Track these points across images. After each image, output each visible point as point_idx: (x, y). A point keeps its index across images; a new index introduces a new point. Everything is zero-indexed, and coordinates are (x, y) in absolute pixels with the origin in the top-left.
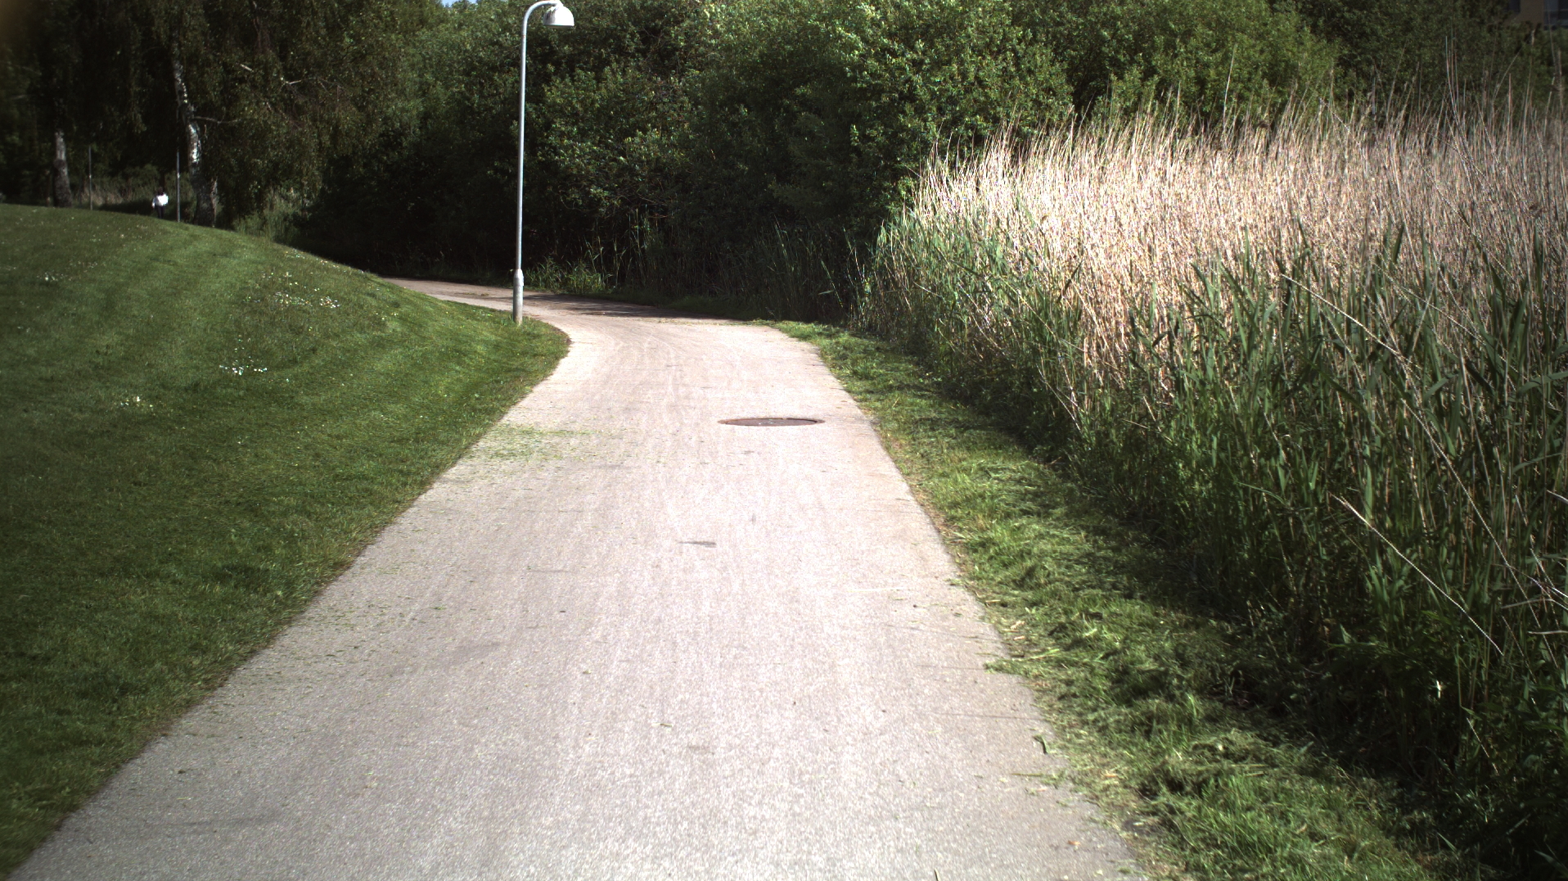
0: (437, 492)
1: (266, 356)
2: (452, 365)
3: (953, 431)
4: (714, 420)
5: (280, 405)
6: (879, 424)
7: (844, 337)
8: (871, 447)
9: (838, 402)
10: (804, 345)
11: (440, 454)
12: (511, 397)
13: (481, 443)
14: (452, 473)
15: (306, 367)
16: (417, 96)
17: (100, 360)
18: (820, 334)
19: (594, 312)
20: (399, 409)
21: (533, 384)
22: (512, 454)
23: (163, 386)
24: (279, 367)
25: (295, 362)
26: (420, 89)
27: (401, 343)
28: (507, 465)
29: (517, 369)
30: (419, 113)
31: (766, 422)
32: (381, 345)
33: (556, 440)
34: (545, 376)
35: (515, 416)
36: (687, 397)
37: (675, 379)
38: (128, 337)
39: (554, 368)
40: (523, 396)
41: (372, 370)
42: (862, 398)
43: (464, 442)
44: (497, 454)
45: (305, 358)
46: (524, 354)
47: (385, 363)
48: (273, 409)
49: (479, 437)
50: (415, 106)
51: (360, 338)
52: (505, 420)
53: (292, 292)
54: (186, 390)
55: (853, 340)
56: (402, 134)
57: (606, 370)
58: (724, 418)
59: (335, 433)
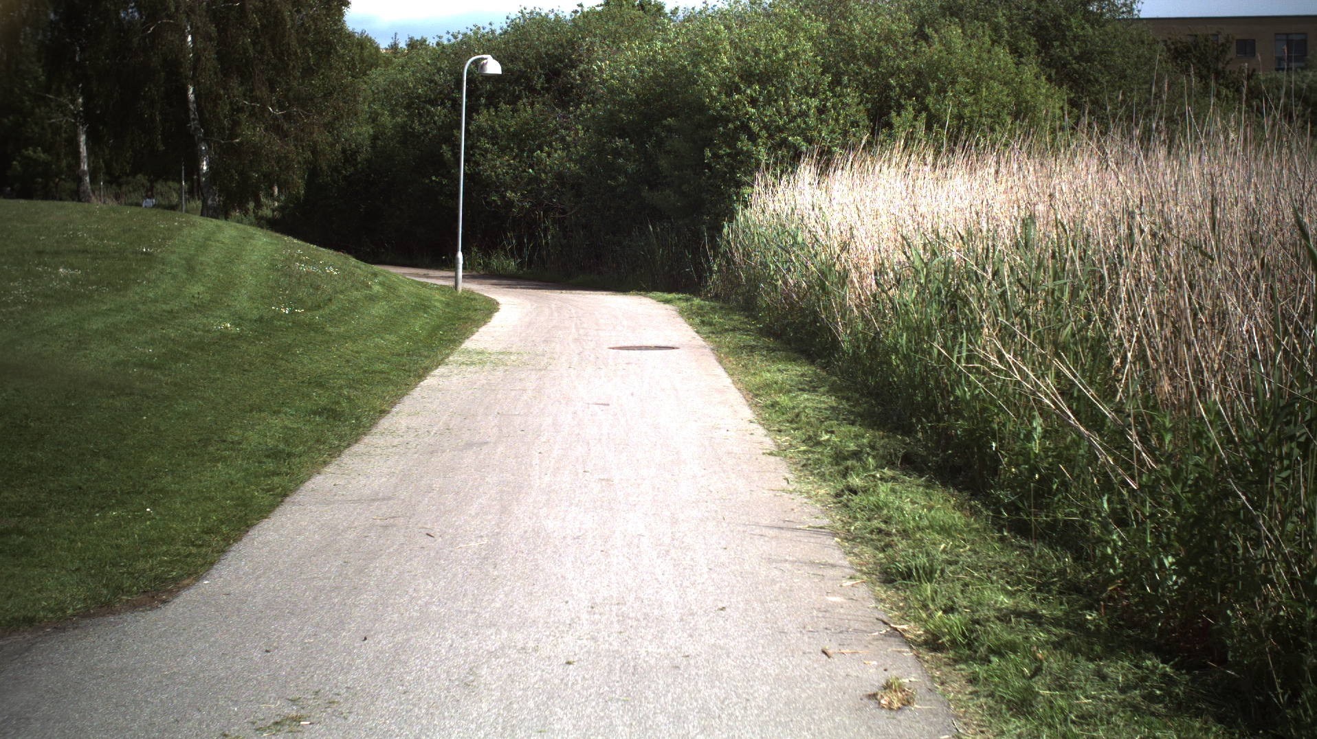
0: (429, 381)
1: (300, 302)
2: (421, 313)
3: (765, 353)
4: (605, 347)
5: (316, 332)
6: (716, 350)
7: (697, 301)
8: (711, 362)
9: (689, 338)
10: (667, 306)
11: (427, 362)
12: (465, 335)
13: (451, 358)
14: (436, 372)
15: (327, 311)
16: (368, 123)
17: (196, 301)
18: (679, 299)
19: (510, 286)
20: (393, 338)
21: (478, 327)
22: (473, 363)
23: (240, 318)
24: (310, 309)
25: (319, 307)
26: (370, 117)
27: (385, 298)
28: (472, 368)
29: (464, 318)
30: (370, 135)
31: (640, 348)
32: (372, 299)
33: (501, 356)
34: (485, 323)
35: (468, 344)
36: (586, 335)
37: (576, 324)
38: (209, 288)
39: (491, 317)
40: (473, 333)
41: (369, 314)
42: (706, 338)
43: (440, 358)
44: (463, 363)
45: (326, 304)
46: (468, 309)
47: (378, 309)
48: (312, 334)
49: (448, 355)
50: (368, 130)
51: (357, 294)
52: (463, 346)
53: (306, 263)
54: (256, 321)
55: (702, 302)
56: (358, 152)
57: (527, 319)
58: (612, 346)
59: (355, 349)
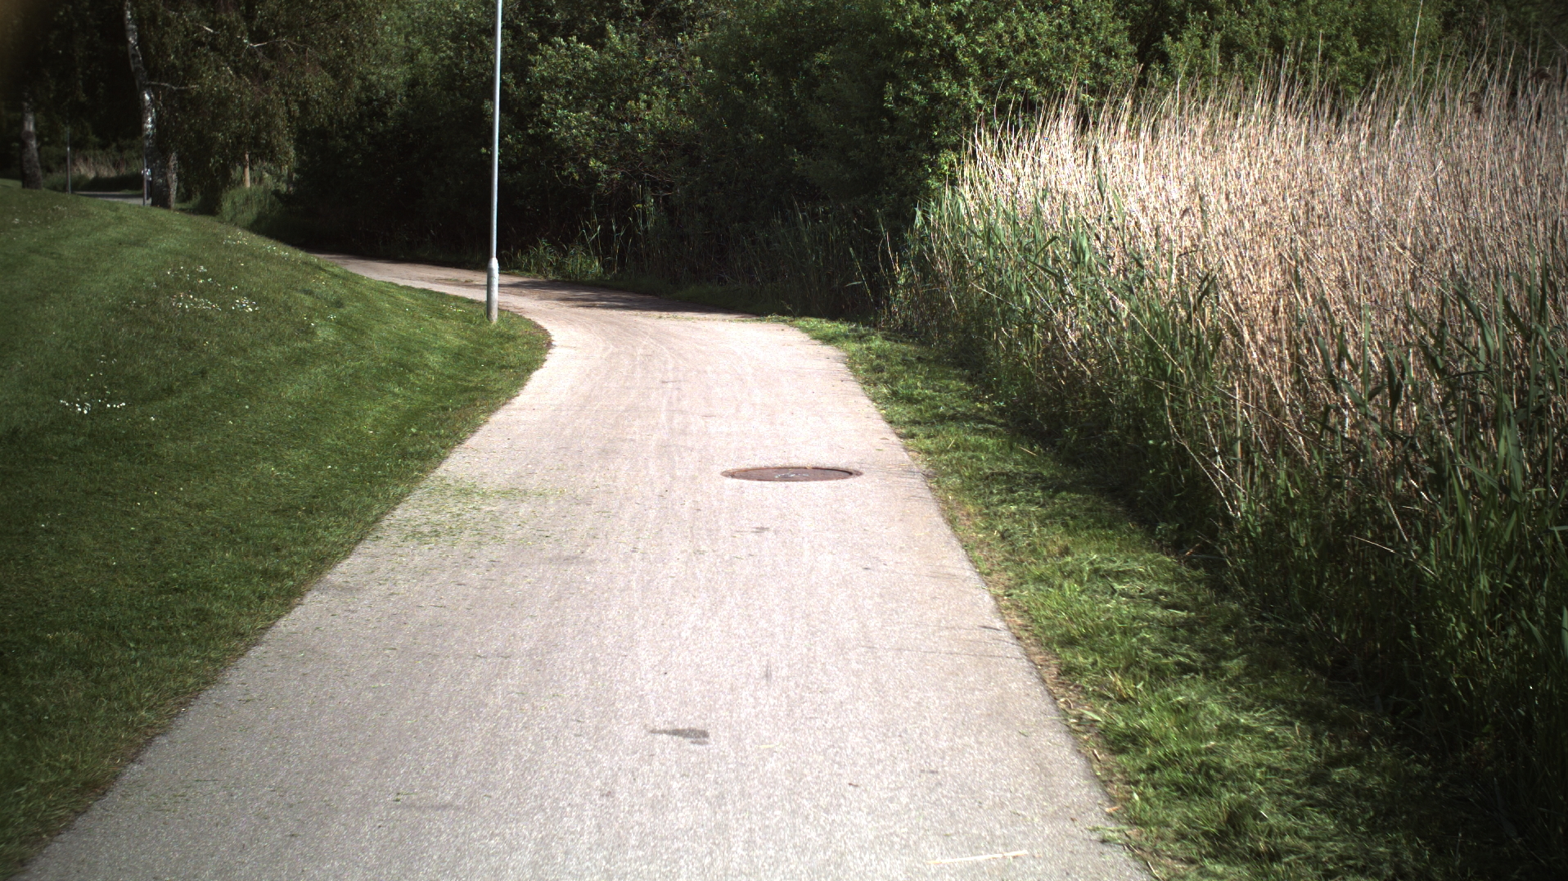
1: (131, 385)
2: (391, 386)
3: (1039, 495)
4: (716, 470)
5: (130, 457)
6: (934, 477)
7: (877, 341)
9: (877, 440)
10: (829, 350)
11: (333, 535)
13: (397, 513)
14: (341, 571)
16: (403, 63)
18: (847, 336)
20: (299, 456)
22: (435, 532)
24: (146, 400)
26: (407, 55)
27: (329, 357)
28: (422, 554)
30: (406, 80)
31: (785, 473)
32: (300, 361)
33: (502, 506)
34: (509, 398)
36: (683, 432)
41: (278, 399)
44: (414, 533)
45: (187, 384)
48: (118, 464)
51: (274, 352)
52: (441, 470)
53: (200, 291)
57: (585, 388)
58: (730, 467)
59: (197, 500)
